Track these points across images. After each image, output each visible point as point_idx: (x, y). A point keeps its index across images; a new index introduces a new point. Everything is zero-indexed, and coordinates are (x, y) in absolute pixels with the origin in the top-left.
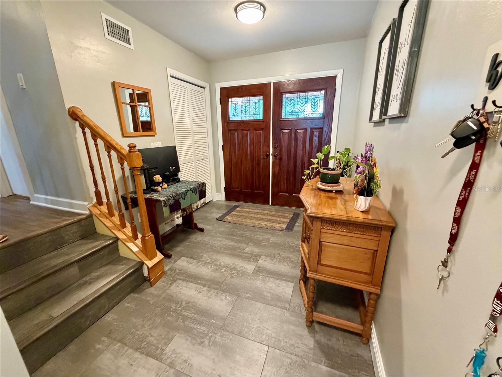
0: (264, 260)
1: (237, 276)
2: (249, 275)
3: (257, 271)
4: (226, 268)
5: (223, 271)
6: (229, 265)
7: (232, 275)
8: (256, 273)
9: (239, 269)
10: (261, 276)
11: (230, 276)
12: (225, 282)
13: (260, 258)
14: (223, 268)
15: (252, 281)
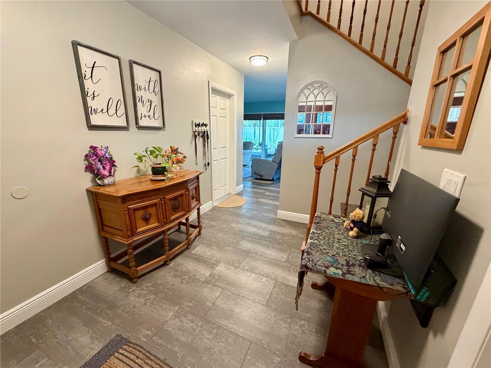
0: (203, 275)
1: (234, 261)
2: (224, 261)
3: (215, 264)
4: (244, 269)
5: (247, 267)
6: (241, 273)
7: (239, 262)
8: (217, 262)
9: (232, 267)
10: (214, 259)
11: (240, 261)
12: (245, 257)
13: (206, 279)
14: (247, 269)
15: (222, 256)
